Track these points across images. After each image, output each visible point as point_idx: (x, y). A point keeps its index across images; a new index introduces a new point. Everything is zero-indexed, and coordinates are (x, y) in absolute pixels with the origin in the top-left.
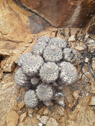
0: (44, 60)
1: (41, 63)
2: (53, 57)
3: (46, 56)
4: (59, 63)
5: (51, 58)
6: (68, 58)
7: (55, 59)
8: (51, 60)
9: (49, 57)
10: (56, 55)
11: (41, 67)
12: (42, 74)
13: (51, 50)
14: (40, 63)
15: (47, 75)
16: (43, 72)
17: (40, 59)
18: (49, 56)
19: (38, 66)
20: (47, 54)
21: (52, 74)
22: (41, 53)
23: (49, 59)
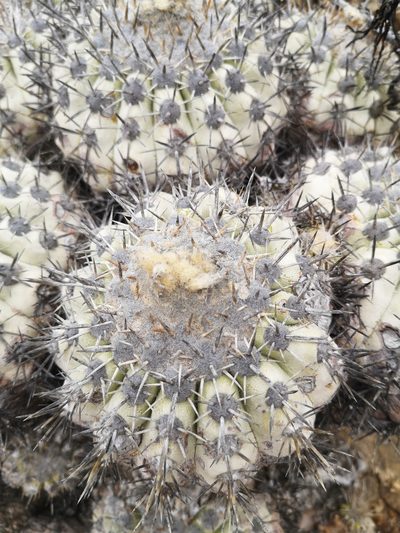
0: (84, 191)
1: (50, 243)
2: (182, 124)
3: (94, 122)
4: (283, 180)
5: (165, 133)
6: (348, 101)
7: (216, 139)
8: (169, 167)
9: (132, 134)
10: (221, 74)
11: (64, 291)
12: (96, 398)
13: (137, 22)
14: (34, 236)
15: (183, 413)
16: (113, 373)
17: (26, 189)
18: (127, 111)
19: (18, 289)
20: (97, 104)
21: (272, 373)
22: (26, 119)
23: (135, 156)
